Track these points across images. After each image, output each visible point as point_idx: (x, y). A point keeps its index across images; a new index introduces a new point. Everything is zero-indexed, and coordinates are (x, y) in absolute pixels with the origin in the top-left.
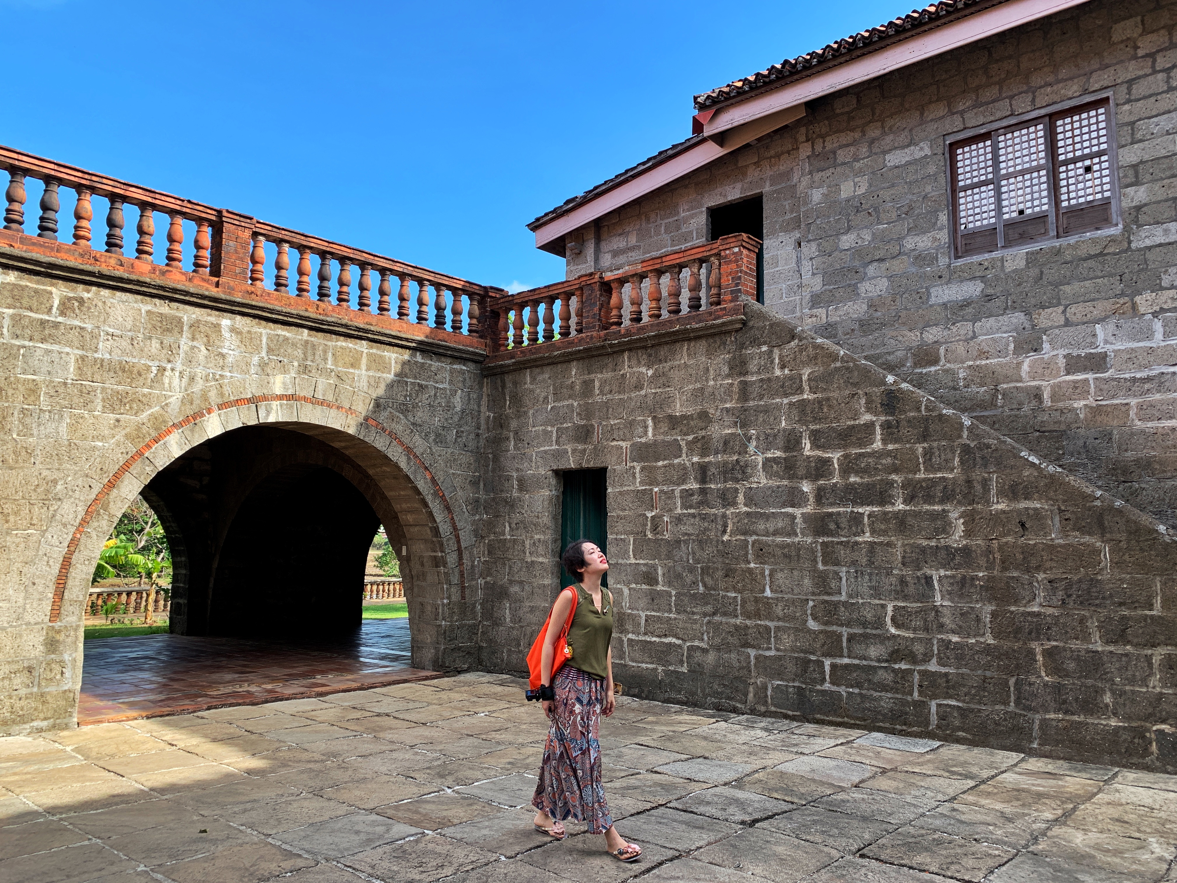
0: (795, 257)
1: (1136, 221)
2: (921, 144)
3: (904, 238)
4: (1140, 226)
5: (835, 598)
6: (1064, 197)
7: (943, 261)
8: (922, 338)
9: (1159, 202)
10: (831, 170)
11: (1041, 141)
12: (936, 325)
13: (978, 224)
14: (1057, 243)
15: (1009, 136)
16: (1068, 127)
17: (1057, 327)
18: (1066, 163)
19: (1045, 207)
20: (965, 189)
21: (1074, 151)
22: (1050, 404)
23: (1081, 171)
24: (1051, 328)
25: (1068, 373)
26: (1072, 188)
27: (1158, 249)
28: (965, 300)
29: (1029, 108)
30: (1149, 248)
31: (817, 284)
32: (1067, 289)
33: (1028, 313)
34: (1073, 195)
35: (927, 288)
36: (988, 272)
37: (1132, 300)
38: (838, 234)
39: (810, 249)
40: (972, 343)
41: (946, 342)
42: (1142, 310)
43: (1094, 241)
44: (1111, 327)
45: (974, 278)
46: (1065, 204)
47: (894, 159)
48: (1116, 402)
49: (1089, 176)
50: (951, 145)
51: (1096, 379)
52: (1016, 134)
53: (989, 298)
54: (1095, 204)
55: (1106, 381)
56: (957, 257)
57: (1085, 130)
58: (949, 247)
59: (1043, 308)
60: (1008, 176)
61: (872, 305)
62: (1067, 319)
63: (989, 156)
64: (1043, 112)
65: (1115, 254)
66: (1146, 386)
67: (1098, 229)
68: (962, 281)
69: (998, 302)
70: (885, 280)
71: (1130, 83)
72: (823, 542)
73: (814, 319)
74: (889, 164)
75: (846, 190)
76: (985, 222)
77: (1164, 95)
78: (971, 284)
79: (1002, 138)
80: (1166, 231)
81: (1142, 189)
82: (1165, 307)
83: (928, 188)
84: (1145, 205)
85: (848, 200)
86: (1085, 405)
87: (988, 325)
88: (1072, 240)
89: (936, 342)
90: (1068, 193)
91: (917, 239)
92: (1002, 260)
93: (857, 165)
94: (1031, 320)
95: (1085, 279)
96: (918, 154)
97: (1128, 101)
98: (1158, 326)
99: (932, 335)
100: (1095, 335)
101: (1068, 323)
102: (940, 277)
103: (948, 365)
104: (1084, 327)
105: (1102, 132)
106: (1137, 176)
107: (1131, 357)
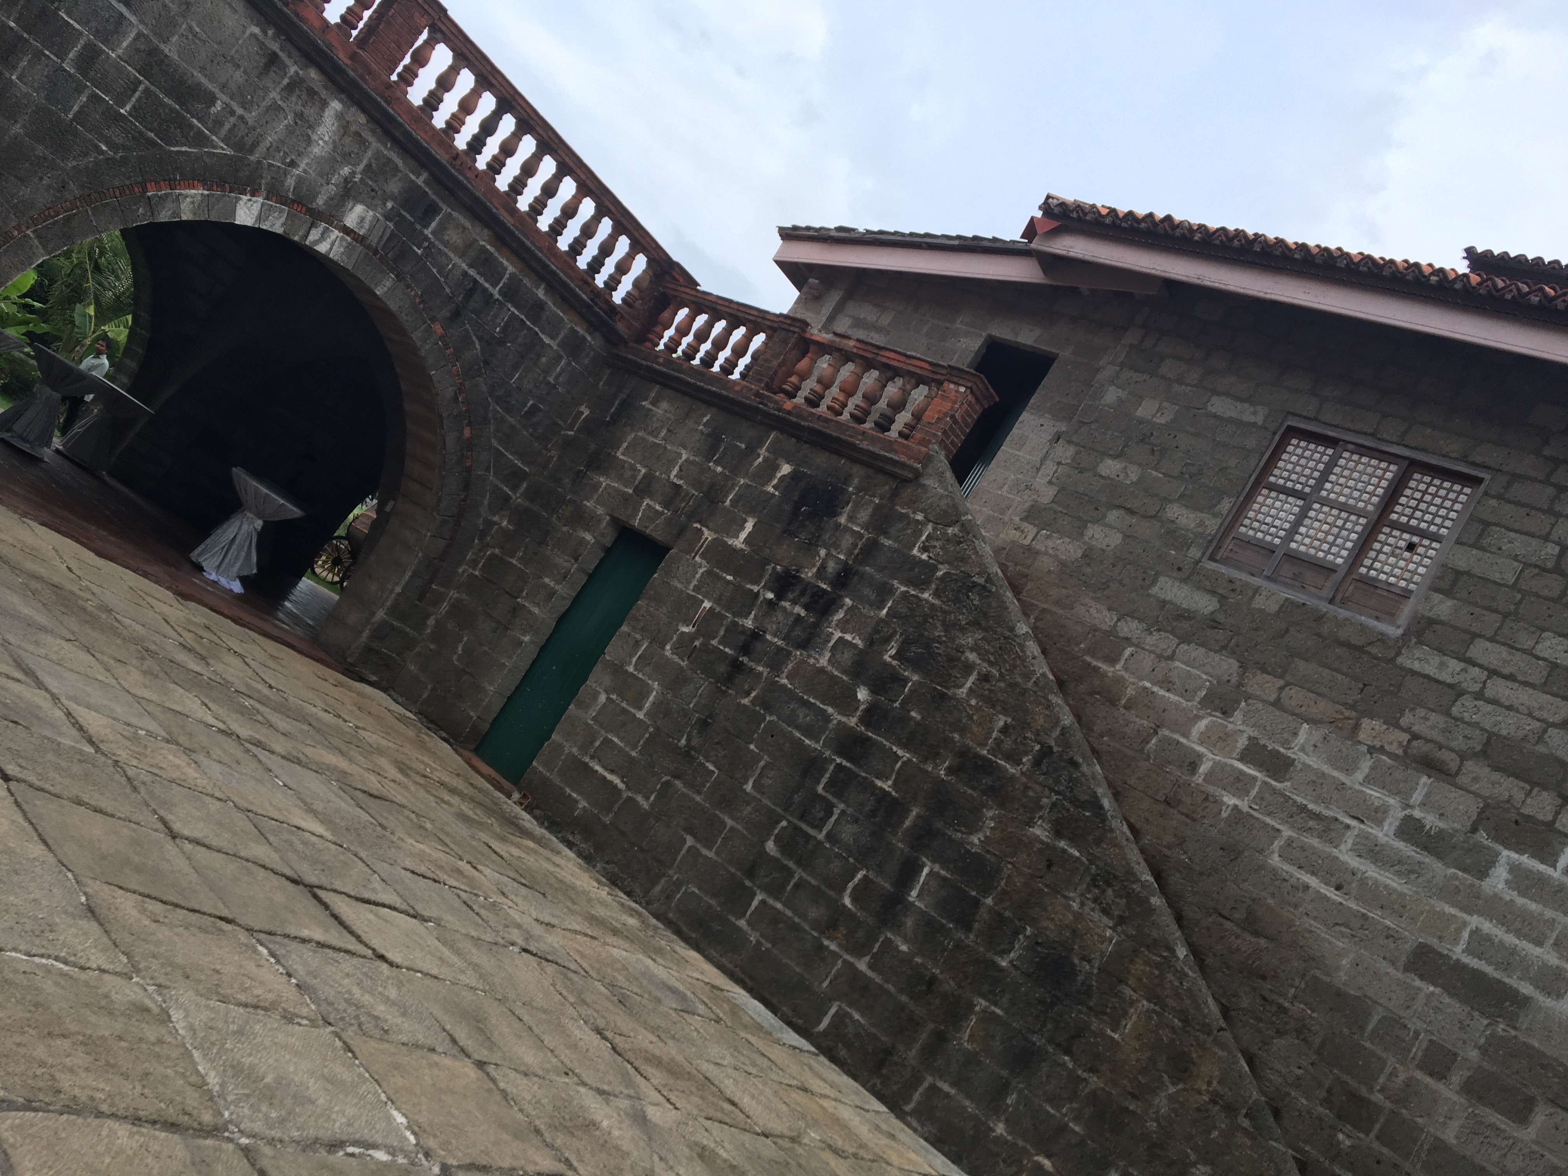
0: (1044, 451)
1: (1419, 634)
2: (1259, 408)
3: (1171, 501)
4: (1420, 642)
5: (812, 832)
6: (1367, 562)
7: (1194, 552)
8: (1115, 625)
9: (1456, 628)
10: (1146, 376)
11: (1384, 484)
12: (1140, 620)
13: (1260, 535)
14: (1324, 607)
15: (1355, 457)
16: (1422, 487)
17: (1263, 701)
18: (1395, 525)
19: (1339, 561)
20: (1272, 487)
21: (1411, 517)
22: (1200, 781)
23: (1402, 544)
24: (1257, 698)
25: (1241, 760)
26: (1382, 557)
27: (1421, 680)
28: (1188, 611)
29: (1395, 439)
30: (1413, 673)
31: (1047, 495)
32: (1301, 665)
33: (1243, 667)
34: (1377, 565)
35: (1157, 574)
36: (1233, 595)
37: (1359, 719)
38: (1104, 454)
39: (1065, 452)
40: (1163, 664)
41: (1137, 646)
42: (1362, 736)
43: (1363, 628)
44: (1318, 735)
45: (1213, 593)
46: (1363, 570)
47: (1220, 406)
48: (1268, 820)
49: (1407, 554)
50: (1290, 429)
51: (1266, 783)
52: (1364, 460)
53: (1213, 623)
54: (1393, 589)
55: (1274, 791)
56: (1212, 558)
57: (1438, 501)
58: (1211, 541)
59: (1264, 670)
60: (1324, 502)
61: (1088, 556)
62: (1279, 699)
63: (1321, 466)
64: (1406, 453)
65: (1375, 658)
66: (1311, 823)
67: (1377, 618)
68: (1198, 588)
69: (1220, 635)
70: (1119, 536)
71: (1516, 477)
72: (840, 765)
73: (1018, 534)
74: (1209, 408)
75: (1146, 410)
76: (1268, 538)
77: (1539, 514)
78: (1207, 597)
79: (1346, 455)
80: (1442, 665)
81: (1449, 603)
82: (1387, 748)
83: (1233, 462)
84: (1442, 623)
85: (1141, 422)
86: (1236, 806)
87: (1194, 654)
88: (1343, 613)
89: (1127, 639)
90: (1375, 560)
91: (1184, 511)
92: (1257, 590)
93: (1176, 388)
94: (1242, 676)
95: (1326, 666)
96: (1248, 417)
97: (1499, 497)
98: (1366, 765)
99: (1130, 628)
100: (1295, 734)
101: (1277, 704)
102: (1179, 569)
103: (1123, 673)
104: (1290, 718)
105: (1453, 515)
106: (1454, 584)
107: (1317, 781)
